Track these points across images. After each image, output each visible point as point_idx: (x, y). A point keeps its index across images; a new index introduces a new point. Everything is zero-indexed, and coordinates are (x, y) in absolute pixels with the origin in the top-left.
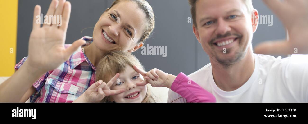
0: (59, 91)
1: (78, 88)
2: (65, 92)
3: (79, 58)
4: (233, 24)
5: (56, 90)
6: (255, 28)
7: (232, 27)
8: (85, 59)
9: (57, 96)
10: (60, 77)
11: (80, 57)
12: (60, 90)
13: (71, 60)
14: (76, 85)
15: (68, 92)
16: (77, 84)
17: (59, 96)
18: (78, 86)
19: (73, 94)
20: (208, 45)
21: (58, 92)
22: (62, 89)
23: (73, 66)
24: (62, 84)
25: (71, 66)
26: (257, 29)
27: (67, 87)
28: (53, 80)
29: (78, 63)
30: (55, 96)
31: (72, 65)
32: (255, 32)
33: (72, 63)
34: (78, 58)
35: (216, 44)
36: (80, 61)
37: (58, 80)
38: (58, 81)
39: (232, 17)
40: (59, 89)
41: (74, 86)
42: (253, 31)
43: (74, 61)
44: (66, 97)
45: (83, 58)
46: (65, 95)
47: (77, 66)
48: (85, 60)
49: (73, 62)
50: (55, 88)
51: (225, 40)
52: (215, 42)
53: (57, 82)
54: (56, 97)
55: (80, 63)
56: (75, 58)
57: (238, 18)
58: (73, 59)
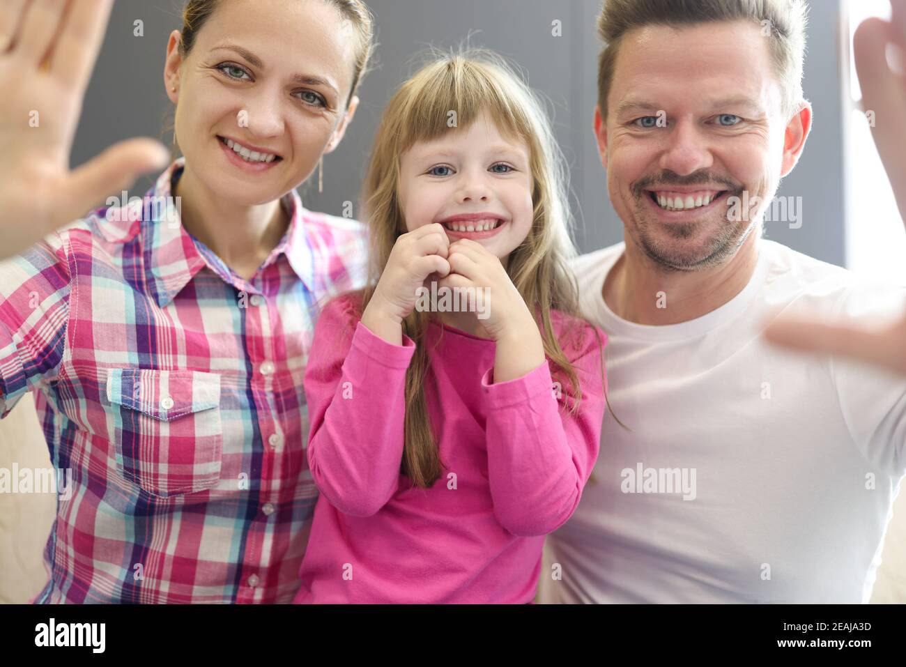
0: (157, 414)
1: (217, 377)
2: (181, 413)
3: (181, 259)
4: (722, 147)
5: (147, 416)
6: (792, 161)
7: (715, 155)
8: (202, 261)
9: (159, 433)
10: (142, 352)
11: (183, 256)
12: (160, 411)
13: (151, 272)
14: (208, 371)
15: (191, 409)
16: (208, 364)
17: (165, 431)
18: (216, 371)
19: (210, 409)
20: (628, 194)
21: (156, 418)
22: (166, 404)
23: (165, 294)
24: (161, 378)
25: (156, 296)
26: (797, 165)
27: (180, 389)
28: (125, 374)
29: (179, 280)
30: (153, 435)
31: (160, 291)
32: (785, 175)
33: (157, 283)
34: (176, 260)
35: (653, 196)
36: (184, 272)
37: (142, 367)
38: (143, 371)
39: (727, 119)
40: (157, 405)
41: (205, 374)
42: (782, 172)
43: (162, 274)
44: (192, 427)
45: (193, 259)
46: (186, 423)
47: (179, 291)
48: (203, 265)
49: (160, 279)
50: (142, 410)
51: (684, 193)
52: (650, 188)
53: (138, 374)
54: (157, 439)
55: (187, 278)
56: (167, 261)
57: (744, 128)
58: (157, 265)
